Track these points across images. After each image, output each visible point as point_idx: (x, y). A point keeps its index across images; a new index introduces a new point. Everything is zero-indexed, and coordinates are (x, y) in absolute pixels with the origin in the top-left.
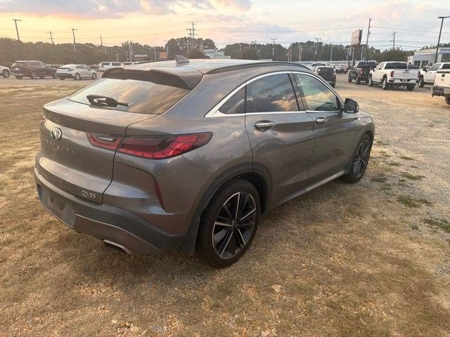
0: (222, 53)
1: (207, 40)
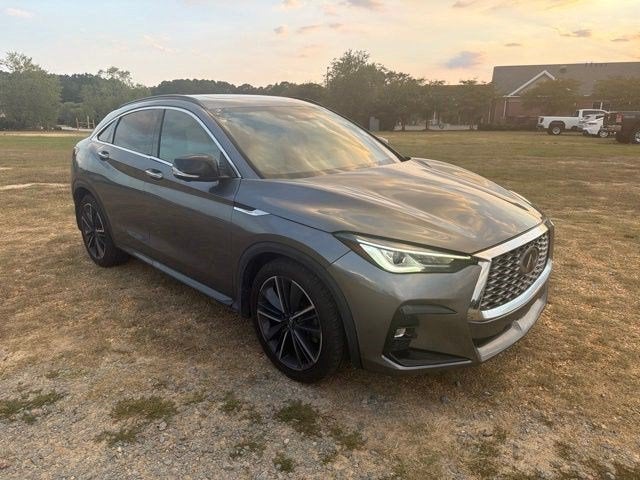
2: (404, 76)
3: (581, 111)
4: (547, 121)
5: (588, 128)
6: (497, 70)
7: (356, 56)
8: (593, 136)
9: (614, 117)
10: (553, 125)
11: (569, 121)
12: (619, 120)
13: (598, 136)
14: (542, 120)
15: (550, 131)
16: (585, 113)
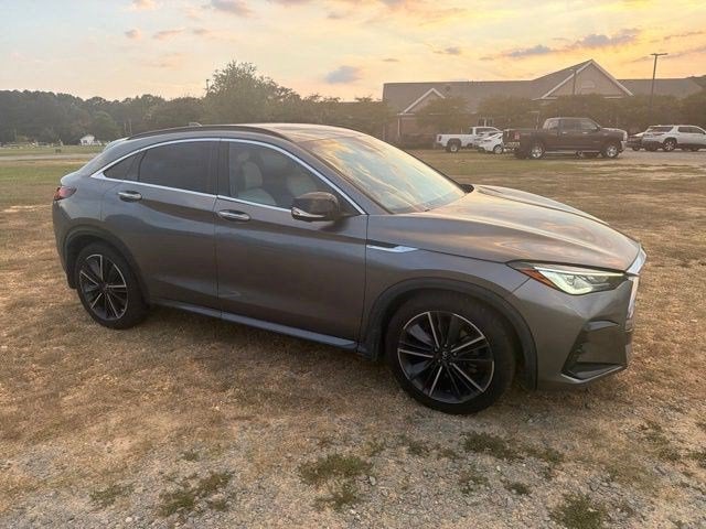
2: (286, 90)
3: (474, 128)
4: (445, 138)
5: (484, 146)
6: (387, 87)
7: (241, 67)
8: (489, 152)
9: (512, 134)
10: (451, 142)
11: (465, 139)
12: (517, 137)
13: (493, 152)
14: (440, 138)
15: (448, 149)
16: (478, 131)
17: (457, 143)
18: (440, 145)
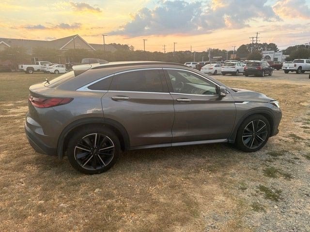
0: (281, 53)
1: (270, 44)
3: (39, 62)
4: (25, 67)
5: (50, 70)
8: (52, 73)
10: (28, 69)
11: (35, 67)
14: (22, 67)
15: (27, 72)
16: (42, 63)
17: (32, 69)
18: (23, 70)
